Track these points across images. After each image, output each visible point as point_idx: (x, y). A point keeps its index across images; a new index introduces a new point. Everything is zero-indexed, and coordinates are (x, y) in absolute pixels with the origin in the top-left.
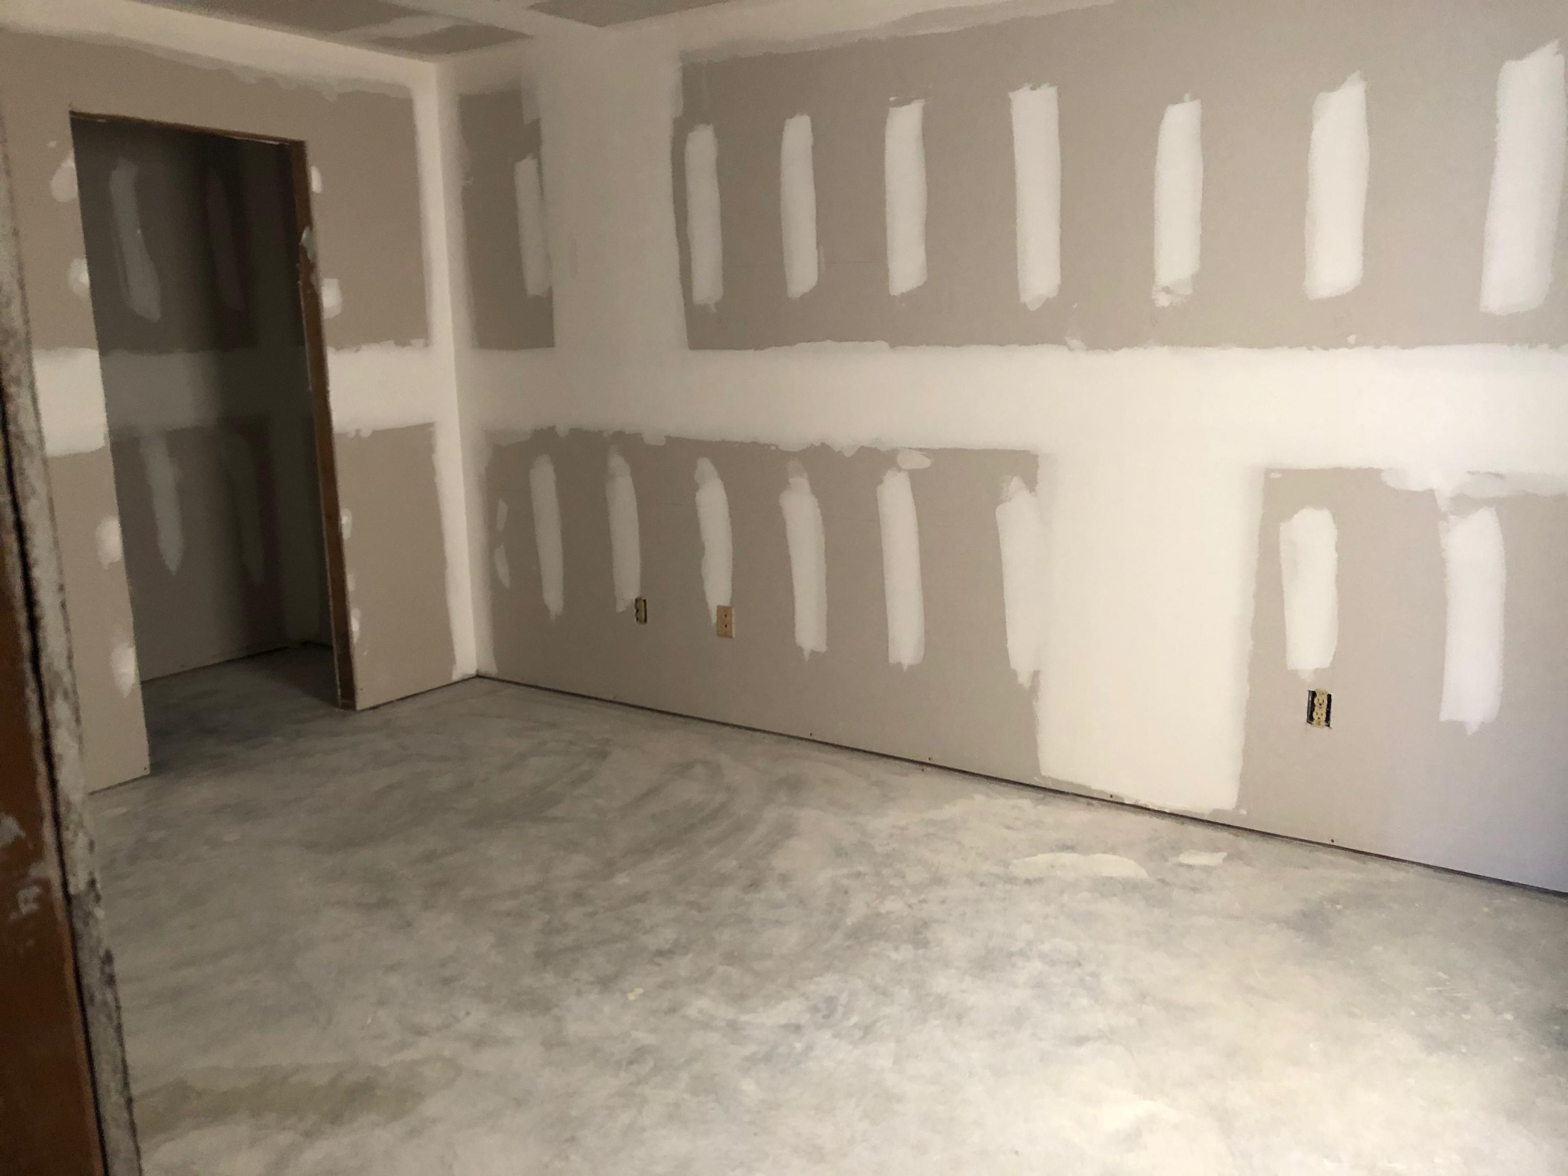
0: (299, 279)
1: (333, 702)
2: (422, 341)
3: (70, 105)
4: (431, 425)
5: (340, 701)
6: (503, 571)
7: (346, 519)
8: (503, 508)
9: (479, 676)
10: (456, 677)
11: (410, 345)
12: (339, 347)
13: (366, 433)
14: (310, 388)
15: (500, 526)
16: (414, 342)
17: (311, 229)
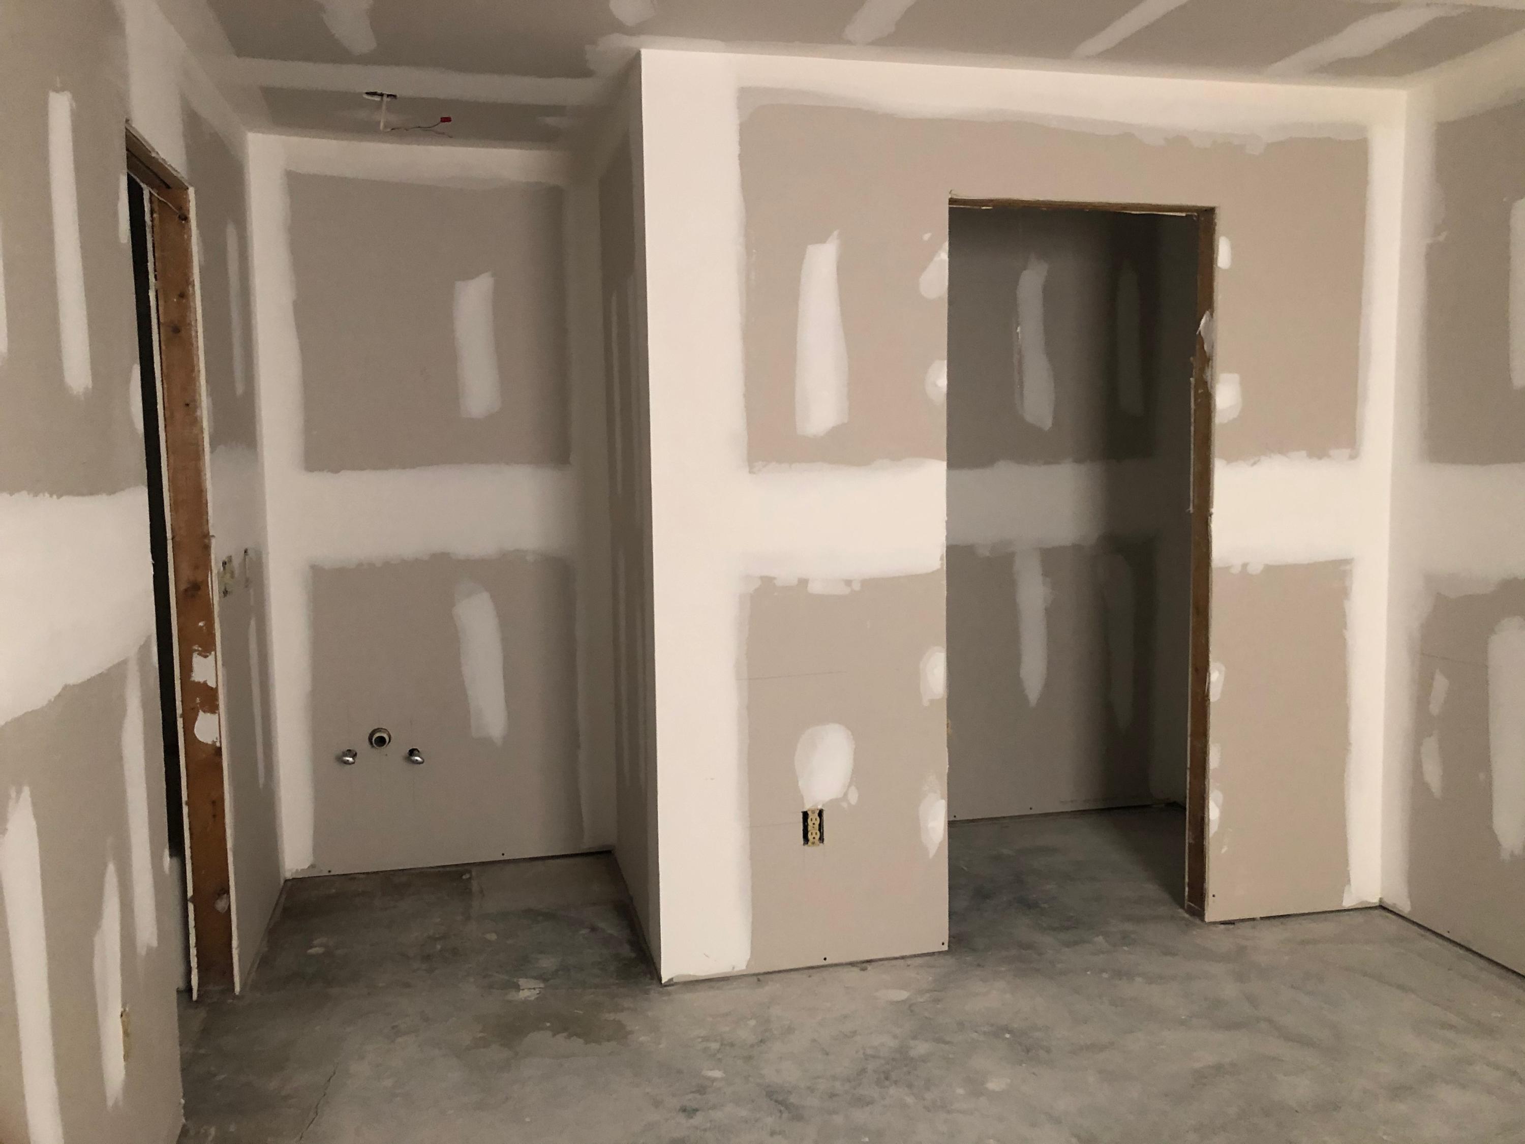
0: (1191, 376)
1: (1178, 899)
2: (1346, 452)
3: (950, 193)
4: (1347, 562)
5: (1187, 903)
6: (1433, 774)
7: (1216, 676)
8: (1441, 684)
9: (1382, 907)
10: (1347, 903)
11: (1329, 456)
12: (1230, 459)
13: (1256, 568)
14: (1191, 509)
15: (1435, 708)
16: (1333, 452)
17: (1212, 315)
